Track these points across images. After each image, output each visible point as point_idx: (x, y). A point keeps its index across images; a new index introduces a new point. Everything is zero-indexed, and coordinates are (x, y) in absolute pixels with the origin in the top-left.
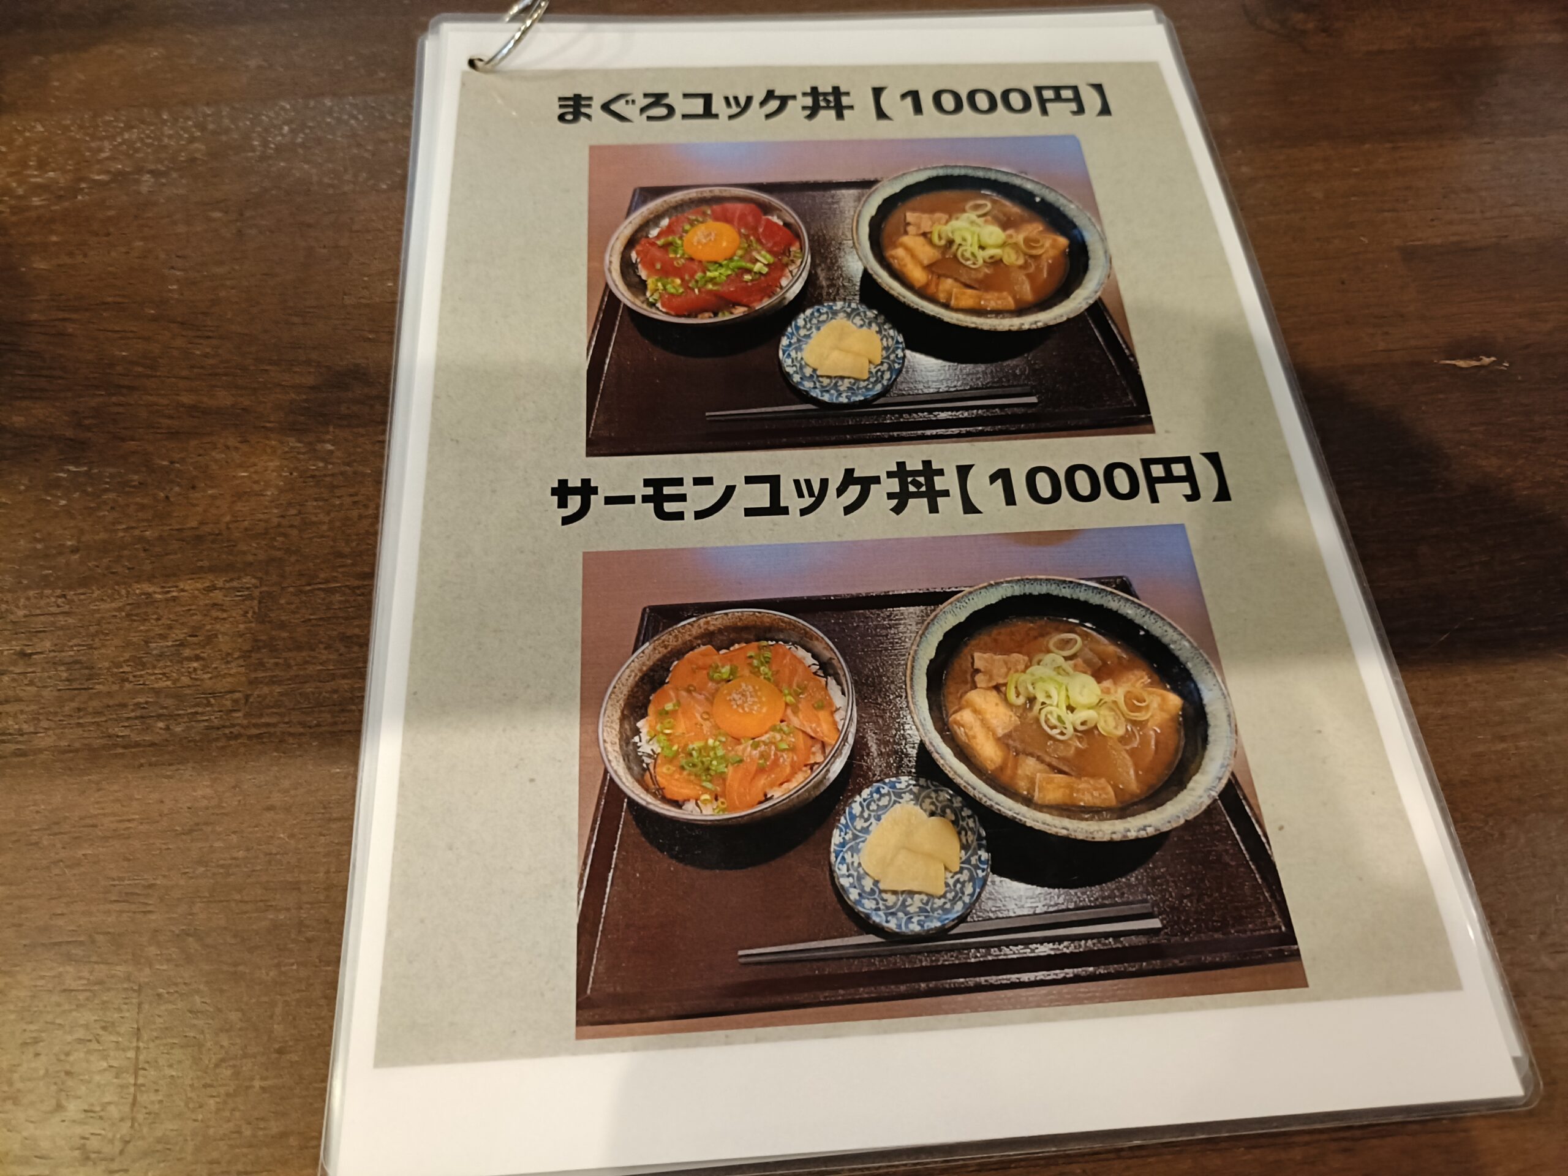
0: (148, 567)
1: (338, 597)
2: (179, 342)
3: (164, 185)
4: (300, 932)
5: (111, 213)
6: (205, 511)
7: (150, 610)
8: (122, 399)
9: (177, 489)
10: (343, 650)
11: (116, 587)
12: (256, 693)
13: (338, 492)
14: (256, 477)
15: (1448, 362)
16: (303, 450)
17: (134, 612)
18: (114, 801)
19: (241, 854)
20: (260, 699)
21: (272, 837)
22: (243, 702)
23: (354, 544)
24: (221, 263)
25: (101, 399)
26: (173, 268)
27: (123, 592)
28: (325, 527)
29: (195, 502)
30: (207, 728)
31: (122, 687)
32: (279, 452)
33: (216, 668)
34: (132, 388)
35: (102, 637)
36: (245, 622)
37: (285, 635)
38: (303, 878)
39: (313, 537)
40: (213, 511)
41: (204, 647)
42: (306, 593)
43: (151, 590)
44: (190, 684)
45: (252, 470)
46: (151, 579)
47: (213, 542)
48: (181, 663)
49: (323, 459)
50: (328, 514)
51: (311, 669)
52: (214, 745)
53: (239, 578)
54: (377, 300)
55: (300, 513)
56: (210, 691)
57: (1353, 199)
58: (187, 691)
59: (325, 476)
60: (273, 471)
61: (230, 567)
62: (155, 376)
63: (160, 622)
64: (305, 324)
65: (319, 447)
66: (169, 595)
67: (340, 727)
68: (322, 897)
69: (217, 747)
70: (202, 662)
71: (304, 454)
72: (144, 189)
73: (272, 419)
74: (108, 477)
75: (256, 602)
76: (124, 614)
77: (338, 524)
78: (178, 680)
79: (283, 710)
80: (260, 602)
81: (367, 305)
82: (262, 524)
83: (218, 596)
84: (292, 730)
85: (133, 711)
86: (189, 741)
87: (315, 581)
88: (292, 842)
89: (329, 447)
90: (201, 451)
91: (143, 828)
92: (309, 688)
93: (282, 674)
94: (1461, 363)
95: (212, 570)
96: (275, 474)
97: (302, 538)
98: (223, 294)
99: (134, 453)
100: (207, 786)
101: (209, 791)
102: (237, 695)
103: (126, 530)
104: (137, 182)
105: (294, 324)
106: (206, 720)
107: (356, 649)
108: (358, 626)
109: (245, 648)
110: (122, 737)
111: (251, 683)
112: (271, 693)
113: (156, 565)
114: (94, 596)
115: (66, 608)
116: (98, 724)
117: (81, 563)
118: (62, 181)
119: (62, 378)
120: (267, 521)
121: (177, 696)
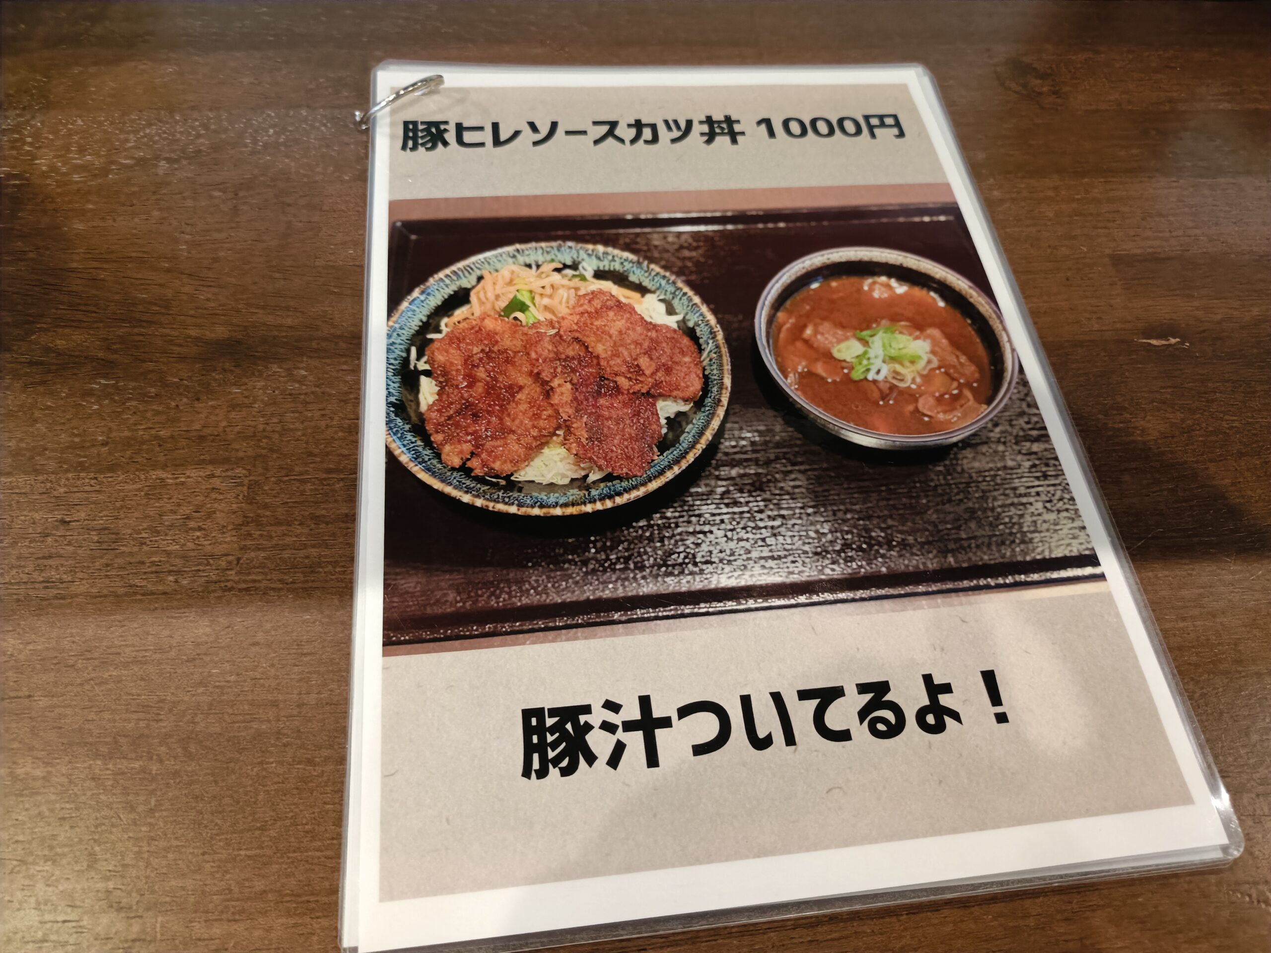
0: (162, 458)
1: (309, 486)
2: (187, 289)
3: (176, 169)
4: (278, 738)
5: (135, 189)
6: (207, 417)
7: (163, 491)
8: (143, 330)
9: (185, 400)
10: (313, 526)
11: (137, 473)
12: (246, 556)
13: (310, 407)
14: (246, 393)
15: (1145, 341)
16: (283, 374)
17: (151, 492)
18: (133, 636)
19: (233, 678)
20: (248, 562)
21: (257, 666)
22: (235, 562)
23: (322, 446)
24: (219, 231)
25: (126, 330)
26: (183, 233)
27: (143, 477)
28: (300, 433)
29: (199, 410)
30: (207, 582)
31: (140, 549)
32: (265, 374)
33: (214, 537)
34: (150, 323)
35: (124, 510)
36: (237, 503)
37: (268, 513)
38: (281, 697)
39: (290, 440)
40: (213, 418)
41: (205, 520)
42: (284, 482)
43: (164, 476)
44: (194, 548)
45: (243, 387)
46: (164, 467)
47: (213, 441)
48: (187, 532)
49: (299, 382)
50: (302, 422)
52: (212, 595)
53: (232, 469)
54: (341, 263)
55: (280, 422)
56: (210, 554)
57: (1075, 218)
58: (192, 554)
59: (300, 394)
60: (260, 389)
61: (226, 461)
62: (169, 314)
63: (171, 501)
64: (285, 279)
65: (295, 372)
66: (178, 481)
67: (310, 584)
68: (295, 712)
69: (215, 597)
70: (203, 532)
71: (283, 377)
72: (161, 172)
73: (259, 350)
74: (131, 389)
75: (245, 488)
76: (143, 493)
77: (309, 431)
78: (184, 545)
79: (266, 570)
80: (249, 488)
81: (333, 267)
83: (216, 482)
84: (273, 586)
85: (149, 567)
86: (193, 592)
87: (292, 474)
88: (273, 670)
89: (303, 372)
90: (204, 372)
92: (286, 554)
93: (266, 543)
94: (1154, 342)
95: (212, 462)
96: (261, 391)
97: (282, 441)
98: (222, 254)
99: (152, 371)
100: (207, 626)
101: (208, 630)
102: (230, 558)
103: (145, 430)
104: (156, 166)
105: (276, 279)
106: (207, 576)
107: (323, 526)
108: (324, 509)
109: (237, 522)
110: (141, 586)
111: (241, 549)
112: (257, 557)
113: (168, 457)
114: (120, 479)
115: (97, 488)
116: (122, 577)
117: (110, 453)
118: (97, 163)
119: (96, 312)
120: (254, 427)
121: (184, 557)
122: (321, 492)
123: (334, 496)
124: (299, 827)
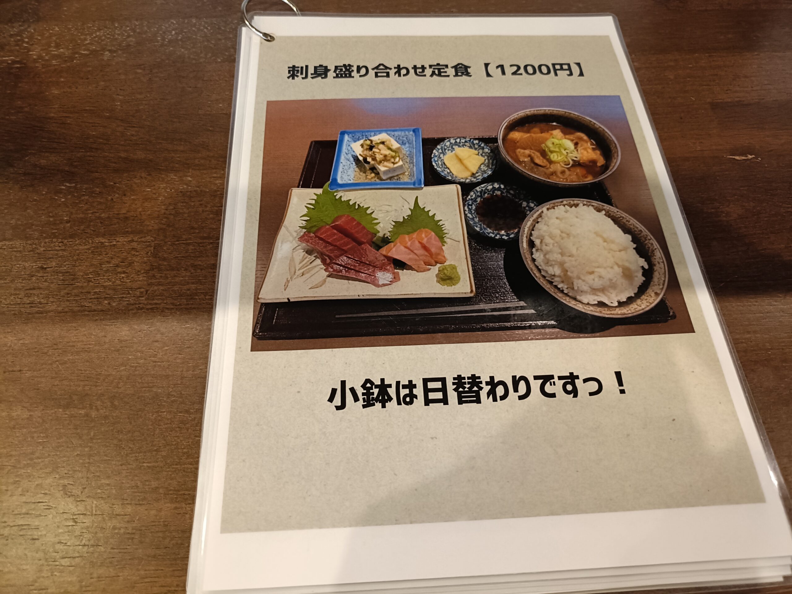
0: (102, 230)
1: (191, 247)
2: (120, 129)
3: (114, 56)
4: (168, 397)
5: (90, 69)
6: (130, 206)
7: (103, 250)
8: (93, 154)
9: (117, 195)
10: (193, 271)
11: (87, 239)
12: (152, 289)
13: (193, 199)
14: (154, 191)
15: (731, 157)
16: (177, 180)
17: (95, 251)
18: (83, 336)
19: (142, 361)
20: (153, 292)
22: (145, 293)
23: (200, 223)
24: (141, 93)
25: (81, 154)
26: (118, 95)
27: (90, 241)
28: (186, 215)
29: (125, 202)
30: (128, 304)
31: (88, 284)
32: (166, 180)
33: (133, 277)
34: (97, 149)
35: (79, 261)
36: (147, 257)
37: (165, 263)
38: (170, 373)
39: (181, 219)
40: (134, 206)
41: (127, 267)
42: (176, 245)
43: (103, 241)
44: (120, 284)
45: (153, 188)
46: (103, 235)
47: (133, 220)
48: (117, 274)
49: (186, 184)
50: (188, 209)
51: (177, 279)
52: (131, 312)
53: (145, 237)
54: (214, 112)
55: (175, 208)
56: (130, 288)
57: (688, 79)
58: (119, 287)
60: (162, 189)
61: (141, 232)
62: (108, 144)
63: (107, 256)
64: (180, 122)
65: (184, 179)
66: (111, 244)
67: (190, 306)
68: (179, 382)
69: (132, 313)
70: (126, 274)
71: (177, 181)
72: (106, 58)
73: (163, 165)
74: (84, 189)
75: (152, 248)
76: (90, 251)
77: (192, 214)
78: (115, 282)
79: (164, 297)
80: (154, 248)
81: (209, 115)
82: (157, 213)
83: (135, 245)
84: (167, 307)
85: (93, 295)
86: (119, 310)
87: (181, 240)
88: (166, 357)
89: (189, 179)
90: (129, 179)
91: (97, 348)
92: (176, 288)
93: (163, 281)
94: (737, 158)
95: (132, 233)
96: (163, 190)
97: (175, 220)
98: (141, 107)
99: (98, 178)
100: (127, 330)
101: (127, 332)
102: (142, 290)
103: (92, 213)
104: (103, 55)
105: (174, 122)
106: (128, 301)
107: (199, 271)
108: (200, 261)
109: (147, 269)
110: (88, 307)
111: (149, 285)
112: (158, 289)
113: (106, 230)
114: (77, 242)
115: (63, 248)
116: (76, 301)
117: (71, 227)
118: (67, 53)
119: (64, 143)
120: (159, 211)
121: (114, 289)
122: (198, 251)
123: (206, 253)
124: (179, 450)
